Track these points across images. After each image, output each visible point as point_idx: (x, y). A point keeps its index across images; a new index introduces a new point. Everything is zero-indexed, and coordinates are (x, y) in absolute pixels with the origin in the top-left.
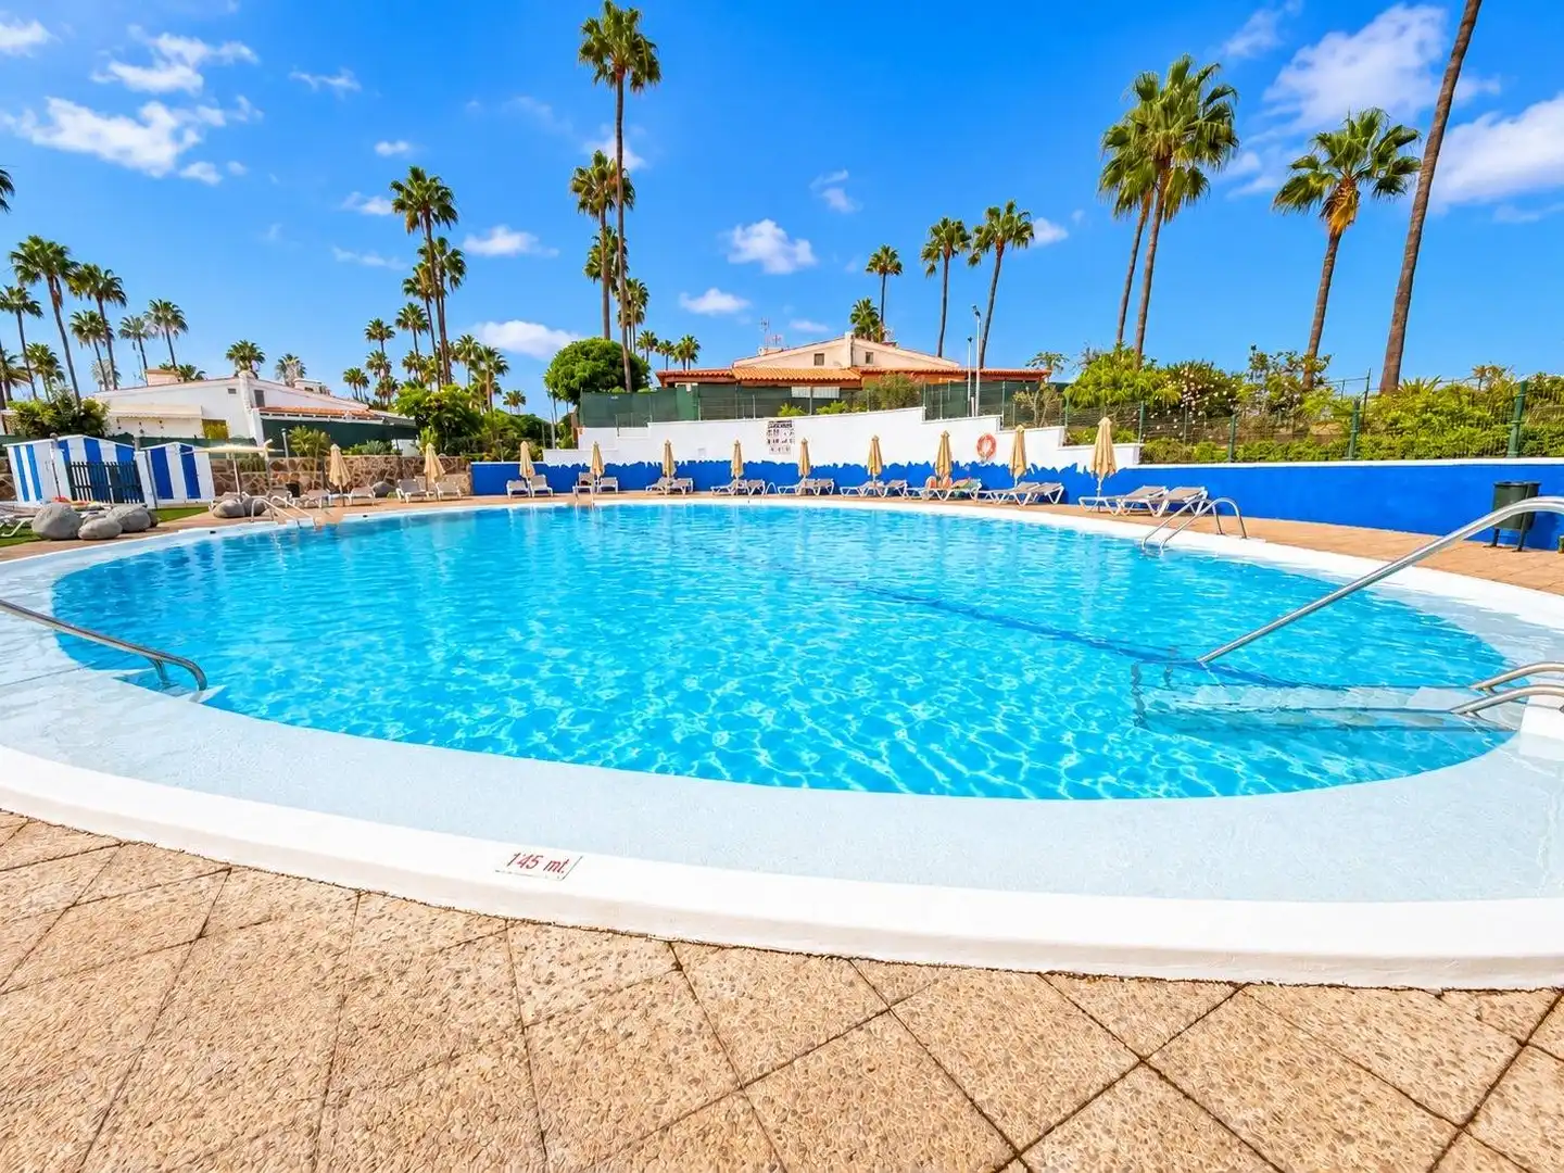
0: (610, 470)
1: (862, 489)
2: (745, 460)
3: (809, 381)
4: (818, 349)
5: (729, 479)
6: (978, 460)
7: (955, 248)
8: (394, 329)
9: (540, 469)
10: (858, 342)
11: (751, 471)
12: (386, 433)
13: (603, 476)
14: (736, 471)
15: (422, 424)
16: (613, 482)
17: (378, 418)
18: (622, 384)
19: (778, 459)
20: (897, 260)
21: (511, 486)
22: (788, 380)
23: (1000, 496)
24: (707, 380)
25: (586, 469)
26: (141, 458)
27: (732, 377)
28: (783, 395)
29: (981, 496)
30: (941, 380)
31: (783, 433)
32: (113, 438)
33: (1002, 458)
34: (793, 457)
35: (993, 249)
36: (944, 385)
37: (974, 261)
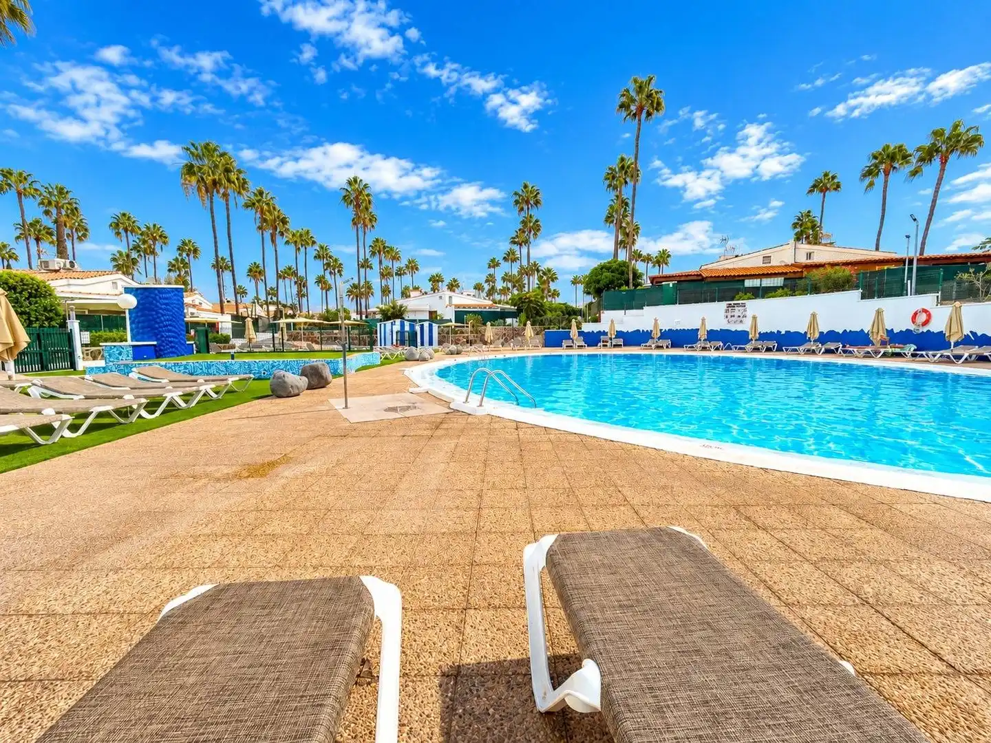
0: (620, 334)
1: (802, 348)
2: (709, 328)
3: (759, 275)
4: (767, 253)
5: (696, 340)
6: (912, 327)
7: (896, 165)
8: (501, 261)
9: (581, 333)
10: (799, 245)
11: (713, 335)
12: (503, 315)
13: (616, 338)
14: (702, 335)
15: (520, 310)
16: (620, 341)
17: (498, 308)
18: (627, 284)
19: (733, 328)
20: (836, 181)
21: (565, 343)
22: (743, 276)
23: (934, 356)
24: (683, 279)
25: (605, 333)
26: (418, 328)
27: (701, 275)
28: (738, 286)
29: (914, 355)
30: (877, 268)
31: (738, 311)
32: (407, 320)
33: (937, 326)
34: (746, 326)
35: (937, 162)
36: (881, 272)
37: (914, 173)
